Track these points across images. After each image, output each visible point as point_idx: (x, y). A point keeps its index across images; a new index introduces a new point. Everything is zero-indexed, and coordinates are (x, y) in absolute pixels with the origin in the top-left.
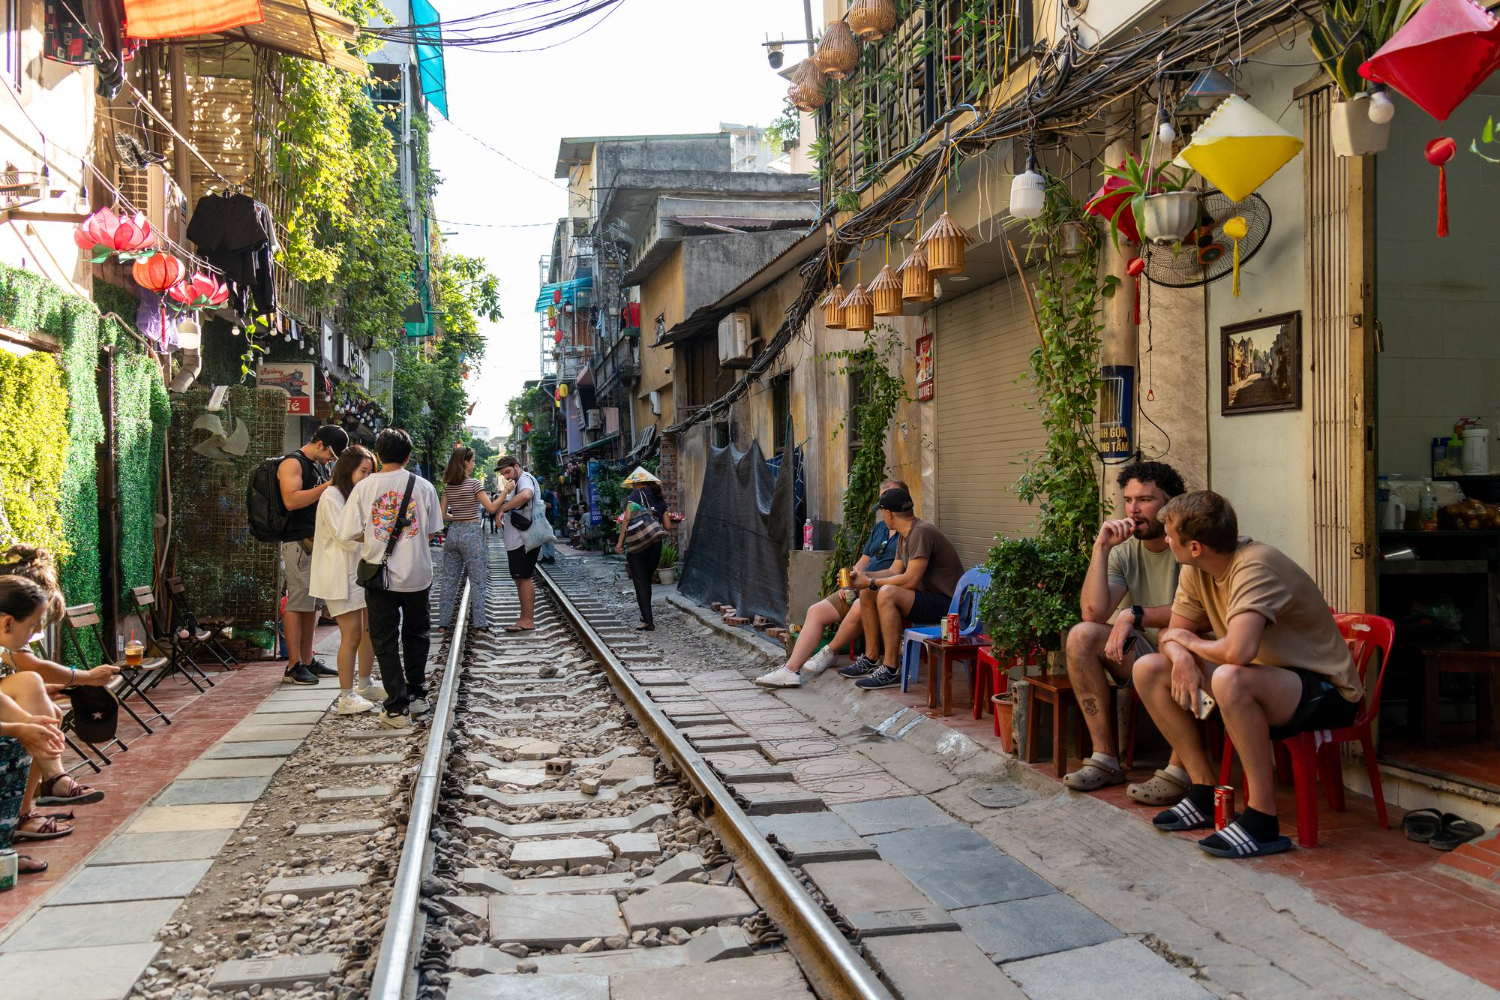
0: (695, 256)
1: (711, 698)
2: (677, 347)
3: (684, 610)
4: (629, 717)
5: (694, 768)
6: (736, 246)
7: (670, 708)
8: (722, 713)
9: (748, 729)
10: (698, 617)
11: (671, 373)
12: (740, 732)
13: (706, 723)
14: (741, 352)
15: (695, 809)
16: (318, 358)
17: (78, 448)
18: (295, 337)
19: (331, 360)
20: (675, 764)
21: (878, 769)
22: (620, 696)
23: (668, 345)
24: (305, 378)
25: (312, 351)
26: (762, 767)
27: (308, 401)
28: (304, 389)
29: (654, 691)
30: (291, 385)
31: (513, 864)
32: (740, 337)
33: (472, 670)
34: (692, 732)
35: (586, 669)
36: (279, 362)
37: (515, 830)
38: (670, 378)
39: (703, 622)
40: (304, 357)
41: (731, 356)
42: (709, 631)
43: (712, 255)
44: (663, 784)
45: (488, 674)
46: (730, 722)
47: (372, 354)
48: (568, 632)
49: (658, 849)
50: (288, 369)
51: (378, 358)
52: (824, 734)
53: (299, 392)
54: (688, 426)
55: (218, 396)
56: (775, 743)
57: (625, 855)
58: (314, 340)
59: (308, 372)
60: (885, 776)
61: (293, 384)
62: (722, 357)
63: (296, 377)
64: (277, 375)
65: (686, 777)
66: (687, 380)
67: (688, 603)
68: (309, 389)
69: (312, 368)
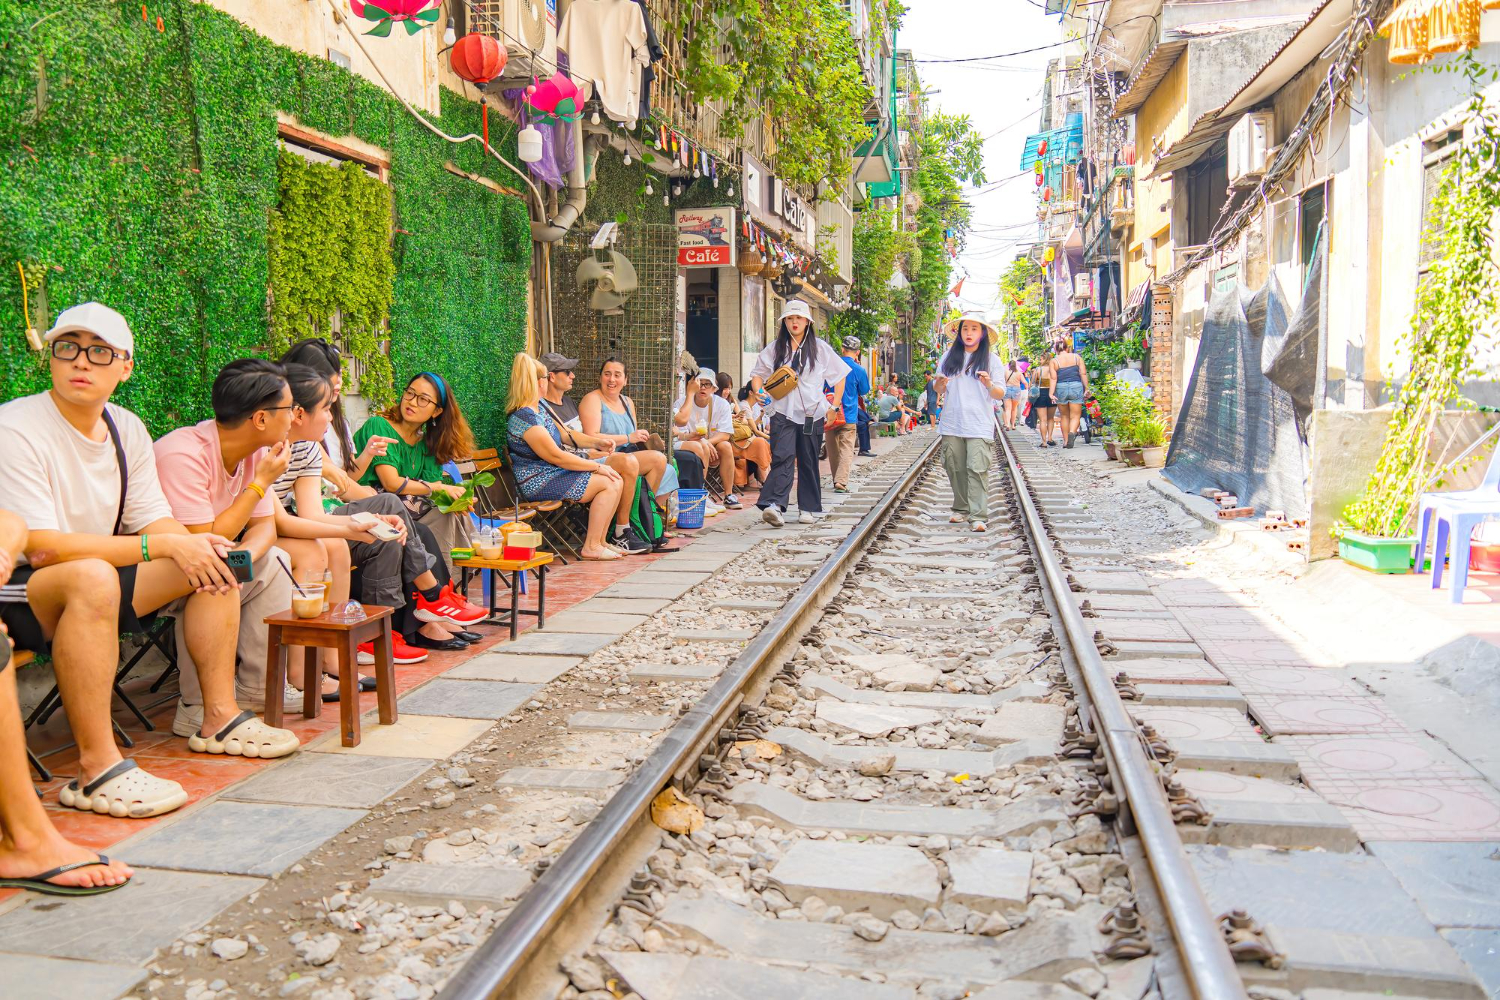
0: (1204, 62)
1: (1180, 618)
2: (1177, 175)
3: (1167, 497)
4: (1048, 637)
5: (1114, 737)
6: (1260, 44)
7: (1109, 629)
8: (1193, 642)
9: (1231, 673)
10: (1183, 506)
11: (1169, 211)
12: (1217, 676)
13: (1164, 655)
14: (1258, 166)
15: (1107, 818)
16: (739, 201)
18: (706, 173)
19: (757, 204)
20: (1093, 728)
21: (1467, 771)
22: (1049, 607)
23: (1166, 175)
24: (725, 224)
25: (731, 193)
26: (1245, 743)
27: (727, 251)
28: (724, 237)
29: (1096, 601)
30: (711, 232)
31: (772, 885)
32: (1259, 150)
33: (873, 558)
35: (1018, 565)
36: (698, 207)
38: (1167, 218)
39: (1189, 512)
40: (724, 201)
41: (1244, 172)
42: (1197, 523)
43: (1228, 58)
44: (1067, 756)
45: (893, 565)
46: (1203, 656)
47: (820, 208)
48: (1012, 518)
49: (1022, 896)
50: (707, 214)
51: (827, 212)
52: (1361, 690)
53: (718, 240)
54: (1187, 270)
55: (604, 232)
56: (1272, 700)
57: (959, 900)
58: (733, 180)
59: (728, 215)
60: (1483, 787)
61: (712, 231)
62: (1232, 174)
63: (715, 222)
64: (696, 222)
65: (1102, 756)
66: (1189, 218)
67: (1172, 489)
68: (730, 237)
69: (733, 211)
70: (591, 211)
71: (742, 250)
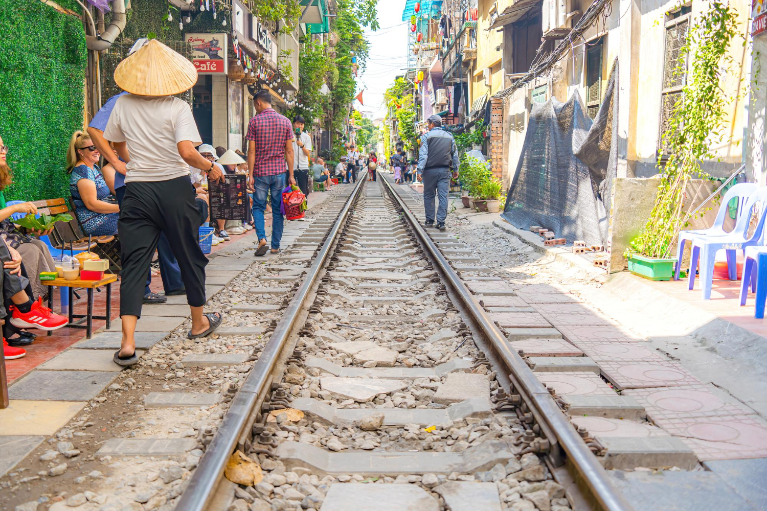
1: (540, 311)
2: (506, 29)
3: (508, 232)
4: (464, 326)
5: (537, 400)
7: (504, 319)
8: (553, 327)
9: (587, 351)
10: (520, 238)
11: (501, 51)
12: (575, 350)
13: (538, 337)
14: (561, 24)
15: (541, 456)
16: (230, 29)
18: (208, 9)
19: (241, 32)
20: (514, 390)
21: (747, 410)
22: (456, 305)
23: (499, 28)
24: (220, 45)
25: (225, 23)
26: (607, 396)
27: (222, 63)
28: (220, 53)
29: (487, 300)
30: (210, 50)
32: (562, 14)
33: (332, 273)
34: (525, 347)
35: (428, 277)
36: (201, 32)
38: (500, 55)
39: (524, 241)
40: (220, 29)
41: (553, 27)
42: (530, 249)
44: (499, 410)
45: (346, 278)
46: (562, 336)
47: (280, 37)
48: (415, 246)
50: (208, 38)
51: (283, 37)
52: (665, 357)
53: (216, 56)
54: (514, 88)
55: (138, 45)
56: (615, 365)
58: (227, 15)
59: (222, 39)
60: (759, 420)
62: (545, 28)
63: (213, 43)
64: (200, 43)
65: (528, 410)
66: (513, 56)
68: (224, 54)
69: (226, 36)
70: (128, 31)
71: (231, 63)
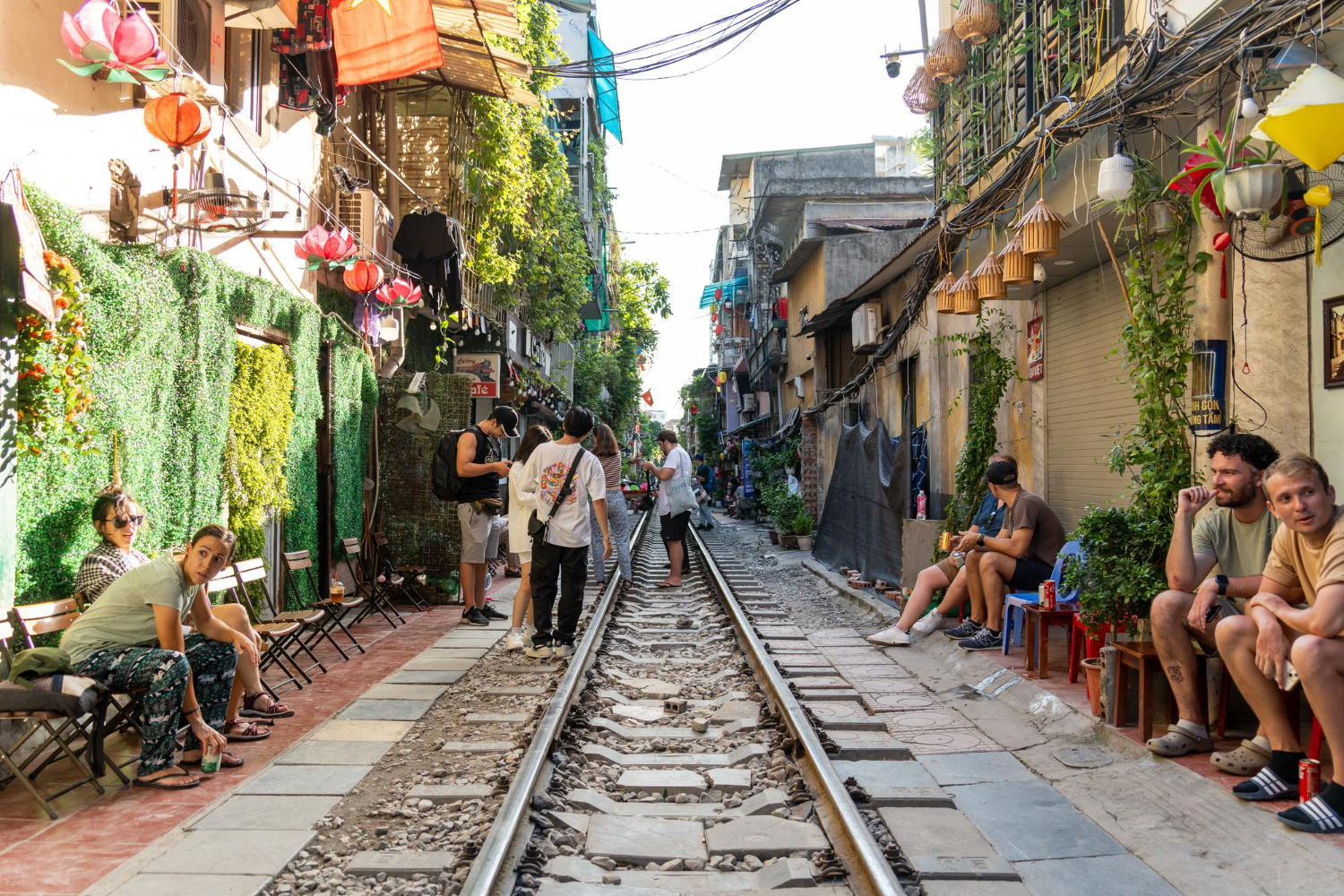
0: (835, 254)
1: (825, 653)
2: (817, 336)
3: (816, 573)
4: (745, 665)
5: (791, 713)
6: (873, 244)
7: (783, 660)
8: (832, 666)
9: (853, 682)
10: (826, 580)
11: (813, 359)
12: (845, 684)
13: (815, 675)
14: (872, 339)
15: (788, 751)
16: (504, 348)
17: (301, 423)
18: (484, 331)
19: (515, 350)
20: (777, 709)
21: (970, 725)
22: (742, 647)
23: (810, 334)
24: (492, 366)
25: (498, 343)
26: (858, 716)
27: (495, 385)
28: (492, 376)
29: (772, 644)
31: (619, 788)
32: (872, 325)
33: (618, 619)
34: (798, 682)
35: (717, 622)
36: (472, 353)
37: (626, 760)
38: (812, 364)
39: (830, 584)
40: (492, 349)
41: (863, 343)
42: (835, 592)
43: (851, 252)
44: (764, 727)
45: (633, 623)
46: (838, 674)
47: (554, 346)
48: (709, 589)
49: (748, 784)
50: (479, 359)
51: (559, 350)
52: (924, 689)
53: (488, 378)
54: (826, 407)
55: (417, 380)
56: (875, 696)
57: (718, 787)
58: (500, 334)
59: (495, 361)
60: (975, 732)
61: (483, 371)
62: (855, 343)
63: (486, 365)
64: (470, 364)
65: (783, 721)
66: (827, 366)
67: (819, 567)
68: (496, 376)
69: (499, 357)
70: (405, 366)
71: (504, 382)
